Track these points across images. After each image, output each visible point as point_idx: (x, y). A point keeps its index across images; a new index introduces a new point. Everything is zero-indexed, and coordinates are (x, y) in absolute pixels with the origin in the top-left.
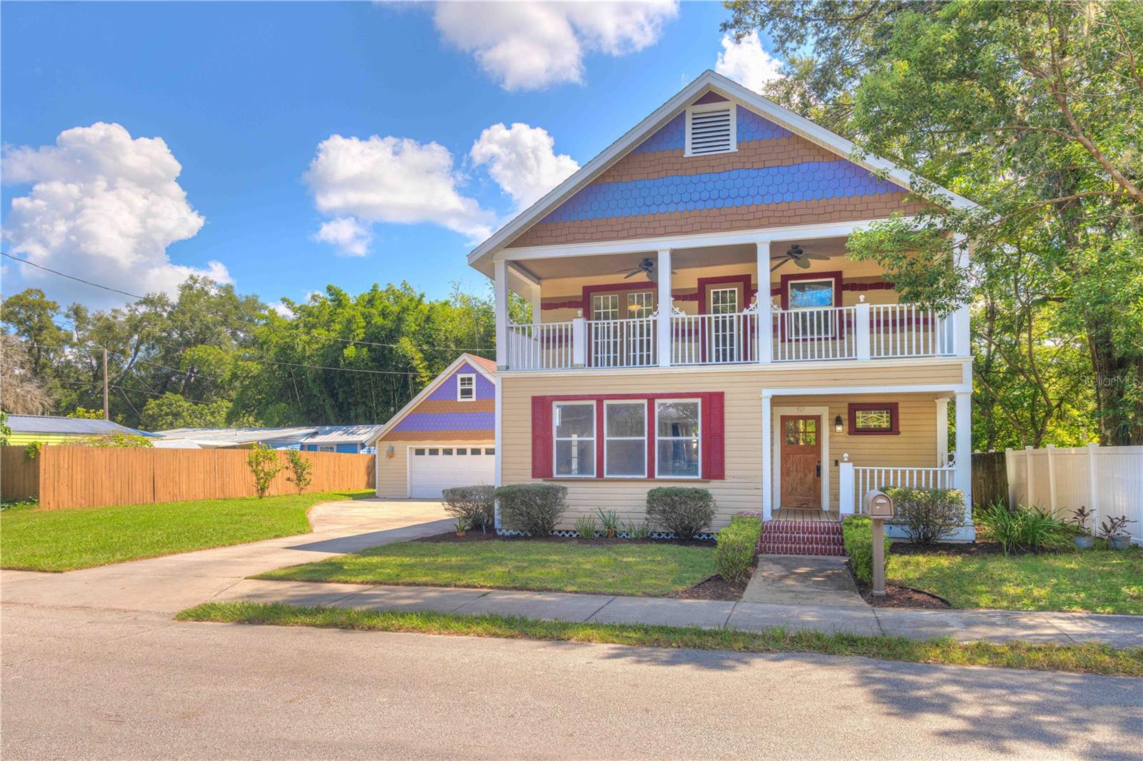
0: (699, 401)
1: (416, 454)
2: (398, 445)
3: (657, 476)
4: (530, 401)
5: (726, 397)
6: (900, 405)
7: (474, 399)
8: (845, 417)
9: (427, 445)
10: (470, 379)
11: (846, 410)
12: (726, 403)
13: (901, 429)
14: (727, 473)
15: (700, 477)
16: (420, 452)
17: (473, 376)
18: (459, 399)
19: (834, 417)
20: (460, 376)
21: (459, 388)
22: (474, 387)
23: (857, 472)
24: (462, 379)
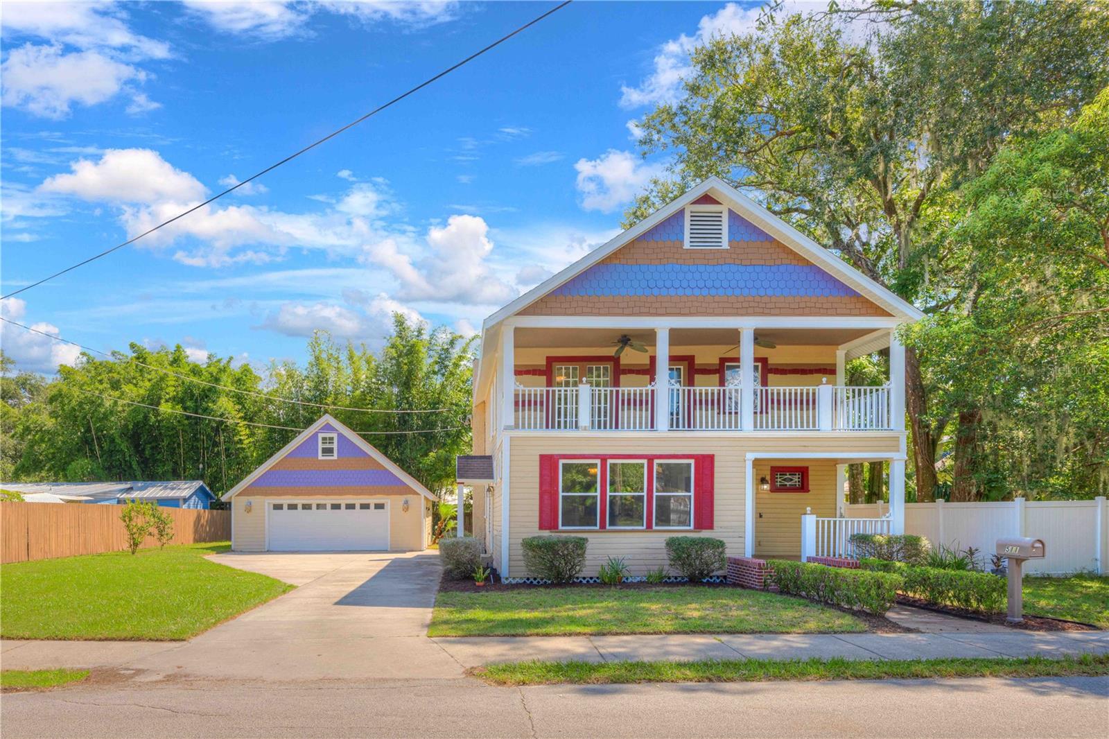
0: (692, 462)
1: (274, 509)
2: (256, 500)
3: (655, 528)
4: (538, 458)
5: (716, 459)
6: (810, 469)
7: (335, 457)
8: (768, 478)
9: (286, 500)
10: (331, 439)
11: (769, 472)
12: (716, 464)
13: (810, 487)
14: (716, 524)
15: (692, 527)
16: (278, 507)
17: (335, 436)
18: (320, 457)
19: (759, 477)
20: (321, 436)
21: (320, 446)
22: (335, 446)
23: (818, 522)
24: (324, 439)
